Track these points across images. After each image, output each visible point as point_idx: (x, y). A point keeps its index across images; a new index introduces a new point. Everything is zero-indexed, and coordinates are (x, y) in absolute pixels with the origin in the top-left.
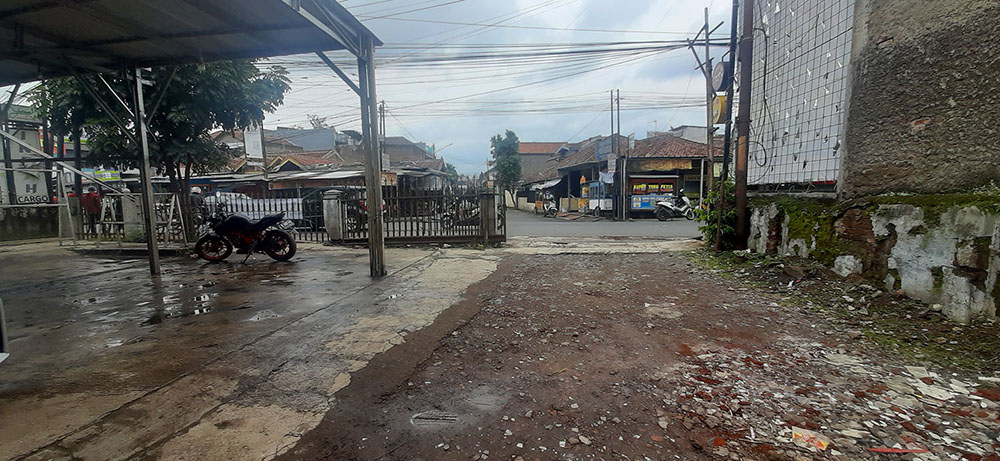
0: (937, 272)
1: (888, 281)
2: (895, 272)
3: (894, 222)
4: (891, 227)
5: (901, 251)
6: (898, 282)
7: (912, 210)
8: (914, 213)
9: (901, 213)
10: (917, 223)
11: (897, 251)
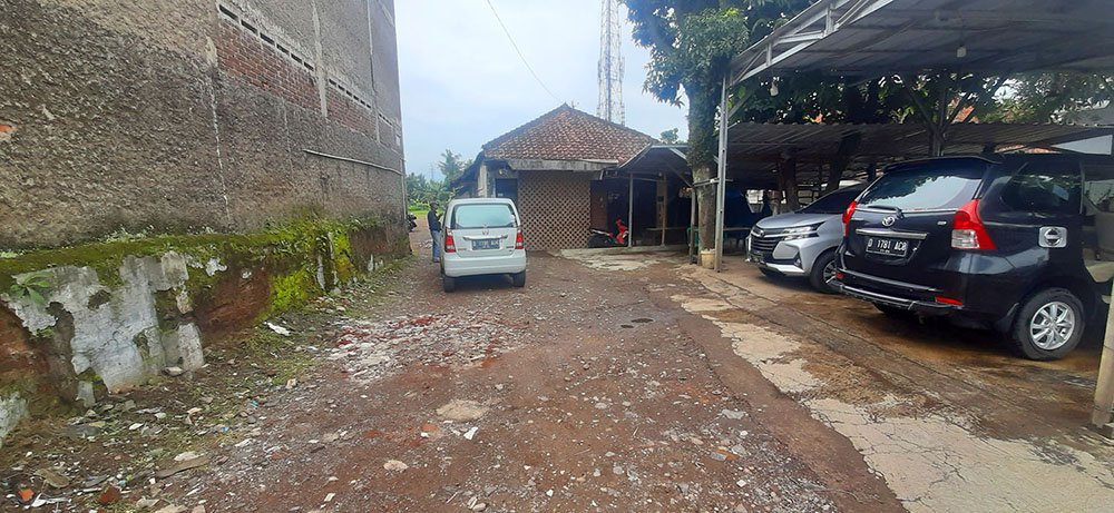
0: (140, 341)
1: (84, 394)
2: (89, 374)
3: (57, 299)
4: (56, 308)
5: (86, 337)
6: (99, 383)
7: (76, 273)
8: (81, 276)
9: (62, 282)
10: (92, 290)
11: (78, 344)
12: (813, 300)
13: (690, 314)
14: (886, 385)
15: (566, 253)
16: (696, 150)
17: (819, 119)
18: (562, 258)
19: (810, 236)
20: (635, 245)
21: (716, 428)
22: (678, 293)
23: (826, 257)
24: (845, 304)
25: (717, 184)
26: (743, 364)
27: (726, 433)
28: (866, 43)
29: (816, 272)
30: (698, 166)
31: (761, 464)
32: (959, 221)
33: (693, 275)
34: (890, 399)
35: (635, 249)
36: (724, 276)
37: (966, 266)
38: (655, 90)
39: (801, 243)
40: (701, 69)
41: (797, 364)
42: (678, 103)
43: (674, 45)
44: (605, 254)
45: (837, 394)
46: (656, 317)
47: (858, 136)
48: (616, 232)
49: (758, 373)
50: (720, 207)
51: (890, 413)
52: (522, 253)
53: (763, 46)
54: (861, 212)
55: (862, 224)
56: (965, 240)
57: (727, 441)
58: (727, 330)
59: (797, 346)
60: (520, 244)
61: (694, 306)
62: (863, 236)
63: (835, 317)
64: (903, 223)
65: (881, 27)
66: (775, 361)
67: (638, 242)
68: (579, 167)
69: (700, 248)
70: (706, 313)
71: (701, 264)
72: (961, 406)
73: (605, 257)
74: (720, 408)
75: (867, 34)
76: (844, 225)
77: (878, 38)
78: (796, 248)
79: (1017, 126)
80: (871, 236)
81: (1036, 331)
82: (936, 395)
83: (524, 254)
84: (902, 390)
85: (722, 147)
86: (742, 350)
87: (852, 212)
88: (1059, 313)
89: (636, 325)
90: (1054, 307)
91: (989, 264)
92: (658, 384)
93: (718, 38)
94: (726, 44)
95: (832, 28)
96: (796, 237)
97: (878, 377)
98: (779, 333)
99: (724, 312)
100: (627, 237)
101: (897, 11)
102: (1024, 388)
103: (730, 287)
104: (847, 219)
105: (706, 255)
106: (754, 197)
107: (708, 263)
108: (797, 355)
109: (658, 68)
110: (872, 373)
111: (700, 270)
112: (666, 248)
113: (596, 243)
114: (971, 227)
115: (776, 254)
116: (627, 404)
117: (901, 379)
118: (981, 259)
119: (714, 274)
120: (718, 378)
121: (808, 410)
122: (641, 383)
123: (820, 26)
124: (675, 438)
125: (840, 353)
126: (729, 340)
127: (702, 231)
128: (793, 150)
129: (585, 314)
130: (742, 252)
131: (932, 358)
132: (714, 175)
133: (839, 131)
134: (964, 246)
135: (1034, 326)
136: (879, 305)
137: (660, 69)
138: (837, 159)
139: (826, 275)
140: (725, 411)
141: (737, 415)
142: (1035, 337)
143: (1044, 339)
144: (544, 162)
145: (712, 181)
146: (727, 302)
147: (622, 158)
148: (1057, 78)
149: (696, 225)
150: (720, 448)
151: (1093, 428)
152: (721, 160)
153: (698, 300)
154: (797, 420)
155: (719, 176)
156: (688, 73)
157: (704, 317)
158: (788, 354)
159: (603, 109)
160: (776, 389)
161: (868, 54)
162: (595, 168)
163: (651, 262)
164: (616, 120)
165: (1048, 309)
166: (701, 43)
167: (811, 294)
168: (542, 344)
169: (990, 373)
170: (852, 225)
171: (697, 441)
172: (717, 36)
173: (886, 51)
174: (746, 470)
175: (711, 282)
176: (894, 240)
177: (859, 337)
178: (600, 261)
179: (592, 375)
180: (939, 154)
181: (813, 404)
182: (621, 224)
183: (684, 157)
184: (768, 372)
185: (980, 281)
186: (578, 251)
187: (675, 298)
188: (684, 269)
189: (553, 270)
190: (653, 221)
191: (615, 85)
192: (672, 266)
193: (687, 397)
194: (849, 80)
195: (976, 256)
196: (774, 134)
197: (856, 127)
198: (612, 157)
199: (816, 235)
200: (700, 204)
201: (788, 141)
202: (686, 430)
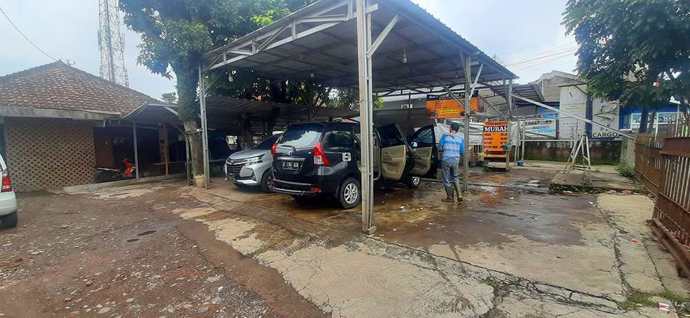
12: (263, 198)
13: (187, 220)
14: (294, 235)
15: (70, 190)
16: (185, 108)
17: (259, 98)
18: (66, 194)
19: (259, 162)
20: (143, 177)
21: (203, 292)
22: (178, 207)
23: (267, 173)
24: (279, 197)
25: (201, 132)
26: (223, 245)
27: (209, 292)
28: (274, 62)
29: (263, 182)
30: (187, 120)
31: (230, 304)
32: (315, 151)
33: (191, 193)
34: (296, 242)
35: (143, 180)
36: (212, 191)
37: (320, 172)
38: (148, 64)
39: (254, 167)
40: (182, 57)
41: (253, 235)
42: (168, 76)
43: (161, 36)
44: (113, 186)
45: (272, 247)
46: (160, 228)
47: (279, 109)
48: (124, 168)
49: (230, 247)
50: (205, 147)
51: (296, 249)
52: (11, 196)
53: (221, 52)
54: (279, 148)
55: (281, 155)
56: (318, 160)
57: (209, 298)
58: (212, 226)
59: (253, 226)
60: (8, 187)
61: (189, 215)
62: (281, 161)
63: (273, 205)
64: (296, 154)
65: (279, 56)
66: (240, 238)
67: (145, 174)
68: (80, 116)
69: (194, 175)
70: (199, 217)
71: (195, 185)
72: (322, 237)
73: (113, 189)
74: (207, 277)
75: (274, 58)
76: (272, 156)
77: (279, 61)
78: (252, 169)
79: (339, 109)
80: (284, 161)
81: (346, 197)
82: (314, 234)
83: (14, 196)
84: (301, 236)
85: (203, 109)
86: (223, 236)
87: (275, 149)
88: (352, 188)
89: (141, 238)
90: (350, 185)
91: (329, 170)
92: (159, 276)
93: (192, 40)
94: (197, 45)
95: (255, 51)
96: (251, 164)
97: (291, 232)
98: (244, 221)
99: (211, 214)
100: (134, 171)
101: (284, 50)
102: (342, 222)
103: (216, 198)
104: (273, 152)
105: (199, 179)
106: (231, 140)
107: (201, 184)
108: (253, 231)
109: (149, 48)
110: (288, 231)
111: (195, 189)
112: (170, 176)
113: (102, 178)
114: (320, 154)
115: (241, 174)
116: (130, 300)
117: (300, 231)
118: (325, 169)
119: (204, 190)
120: (205, 258)
121: (257, 260)
122: (144, 280)
123: (249, 48)
124: (171, 311)
125: (275, 224)
126: (214, 232)
127: (194, 164)
128: (248, 114)
129: (90, 238)
130: (222, 174)
131: (313, 217)
132: (200, 126)
133: (269, 106)
134: (319, 163)
135: (345, 195)
136: (293, 196)
137: (150, 50)
138: (271, 119)
139: (268, 183)
140: (209, 279)
141: (217, 278)
142: (346, 199)
143: (349, 200)
144: (35, 109)
145: (198, 130)
146: (214, 207)
147: (122, 111)
148: (349, 91)
149: (190, 159)
150: (204, 304)
151: (363, 232)
152: (203, 116)
153: (193, 210)
154: (251, 269)
155: (203, 127)
156: (173, 58)
157: (196, 220)
158: (248, 232)
159: (106, 70)
160: (241, 254)
161: (277, 68)
162: (97, 117)
163: (157, 188)
164: (120, 81)
165: (349, 187)
166: (181, 40)
167: (262, 195)
168: (37, 276)
169: (333, 218)
170: (276, 155)
171: (188, 306)
172: (191, 38)
173: (285, 68)
174: (221, 311)
175: (203, 196)
176: (293, 162)
177: (283, 213)
178: (106, 193)
179: (96, 288)
180: (313, 121)
181: (260, 257)
182: (128, 162)
183: (176, 113)
184: (237, 246)
185: (326, 178)
186: (85, 187)
187: (176, 211)
188: (184, 191)
189: (53, 205)
190: (158, 158)
191: (117, 54)
192: (174, 189)
193: (181, 279)
194: (271, 80)
195: (323, 167)
196: (236, 103)
197: (276, 104)
198: (115, 110)
199: (261, 162)
200: (191, 145)
201: (244, 109)
202: (180, 302)
